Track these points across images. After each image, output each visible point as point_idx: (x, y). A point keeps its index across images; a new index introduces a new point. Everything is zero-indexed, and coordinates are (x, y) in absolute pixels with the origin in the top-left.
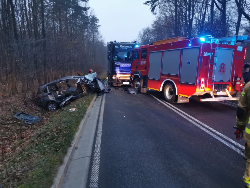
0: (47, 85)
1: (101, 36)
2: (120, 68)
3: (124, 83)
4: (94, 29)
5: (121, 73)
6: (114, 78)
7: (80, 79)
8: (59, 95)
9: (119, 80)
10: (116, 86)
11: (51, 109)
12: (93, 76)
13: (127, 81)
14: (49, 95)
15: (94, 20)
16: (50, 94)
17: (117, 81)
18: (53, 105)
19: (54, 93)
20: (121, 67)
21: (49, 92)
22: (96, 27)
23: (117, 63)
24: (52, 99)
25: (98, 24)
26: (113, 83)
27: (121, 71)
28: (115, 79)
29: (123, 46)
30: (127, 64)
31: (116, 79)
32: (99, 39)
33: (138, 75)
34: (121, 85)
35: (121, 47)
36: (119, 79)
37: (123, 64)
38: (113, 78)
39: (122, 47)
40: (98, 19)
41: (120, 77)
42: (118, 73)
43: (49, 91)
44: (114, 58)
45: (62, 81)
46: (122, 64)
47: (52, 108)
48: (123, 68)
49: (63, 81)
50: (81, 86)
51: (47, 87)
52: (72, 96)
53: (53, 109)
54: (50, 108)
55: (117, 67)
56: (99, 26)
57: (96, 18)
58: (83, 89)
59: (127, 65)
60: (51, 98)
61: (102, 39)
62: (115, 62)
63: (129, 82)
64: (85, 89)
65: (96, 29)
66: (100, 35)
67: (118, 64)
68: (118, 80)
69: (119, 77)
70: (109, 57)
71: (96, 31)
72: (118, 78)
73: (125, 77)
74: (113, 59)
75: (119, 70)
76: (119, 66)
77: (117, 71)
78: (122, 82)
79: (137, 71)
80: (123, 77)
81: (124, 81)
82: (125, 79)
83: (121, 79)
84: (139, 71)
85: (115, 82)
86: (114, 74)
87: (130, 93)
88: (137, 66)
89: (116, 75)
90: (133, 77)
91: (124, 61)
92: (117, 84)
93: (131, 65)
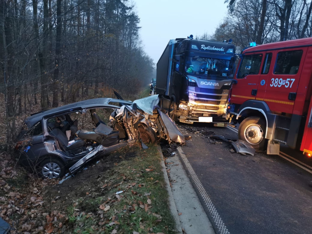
0: (45, 117)
1: (140, 42)
2: (198, 89)
3: (201, 120)
4: (132, 32)
5: (197, 98)
6: (182, 106)
7: (123, 107)
8: (71, 140)
9: (193, 112)
10: (184, 122)
11: (49, 175)
12: (152, 103)
13: (207, 115)
14: (46, 140)
15: (134, 18)
16: (48, 139)
17: (189, 115)
18: (55, 165)
19: (60, 137)
20: (199, 86)
21: (47, 134)
22: (136, 29)
23: (192, 79)
24: (53, 152)
25: (138, 25)
26: (179, 117)
27: (198, 95)
28: (184, 110)
29: (206, 46)
30: (212, 83)
32: (138, 46)
33: (261, 110)
34: (194, 122)
35: (202, 47)
36: (192, 110)
38: (179, 106)
39: (205, 48)
40: (139, 18)
41: (195, 105)
42: (192, 99)
43: (49, 131)
44: (187, 68)
45: (80, 109)
46: (201, 82)
47: (51, 172)
48: (202, 90)
49: (84, 110)
50: (125, 125)
51: (45, 121)
52: (100, 148)
53: (54, 175)
54: (45, 171)
55: (191, 86)
56: (139, 28)
57: (136, 16)
58: (128, 133)
59: (210, 85)
60: (50, 147)
61: (141, 45)
62: (188, 76)
63: (211, 118)
64: (132, 131)
65: (135, 31)
66: (139, 40)
67: (193, 81)
68: (189, 111)
69: (193, 105)
71: (135, 34)
72: (191, 108)
73: (203, 106)
74: (184, 71)
76: (195, 85)
77: (190, 94)
78: (198, 116)
79: (255, 100)
80: (200, 107)
81: (202, 115)
82: (203, 111)
83: (195, 111)
84: (264, 101)
85: (183, 115)
86: (183, 101)
87: (237, 152)
88: (256, 89)
89: (187, 102)
90: (238, 113)
91: (207, 75)
92: (188, 119)
93: (218, 85)
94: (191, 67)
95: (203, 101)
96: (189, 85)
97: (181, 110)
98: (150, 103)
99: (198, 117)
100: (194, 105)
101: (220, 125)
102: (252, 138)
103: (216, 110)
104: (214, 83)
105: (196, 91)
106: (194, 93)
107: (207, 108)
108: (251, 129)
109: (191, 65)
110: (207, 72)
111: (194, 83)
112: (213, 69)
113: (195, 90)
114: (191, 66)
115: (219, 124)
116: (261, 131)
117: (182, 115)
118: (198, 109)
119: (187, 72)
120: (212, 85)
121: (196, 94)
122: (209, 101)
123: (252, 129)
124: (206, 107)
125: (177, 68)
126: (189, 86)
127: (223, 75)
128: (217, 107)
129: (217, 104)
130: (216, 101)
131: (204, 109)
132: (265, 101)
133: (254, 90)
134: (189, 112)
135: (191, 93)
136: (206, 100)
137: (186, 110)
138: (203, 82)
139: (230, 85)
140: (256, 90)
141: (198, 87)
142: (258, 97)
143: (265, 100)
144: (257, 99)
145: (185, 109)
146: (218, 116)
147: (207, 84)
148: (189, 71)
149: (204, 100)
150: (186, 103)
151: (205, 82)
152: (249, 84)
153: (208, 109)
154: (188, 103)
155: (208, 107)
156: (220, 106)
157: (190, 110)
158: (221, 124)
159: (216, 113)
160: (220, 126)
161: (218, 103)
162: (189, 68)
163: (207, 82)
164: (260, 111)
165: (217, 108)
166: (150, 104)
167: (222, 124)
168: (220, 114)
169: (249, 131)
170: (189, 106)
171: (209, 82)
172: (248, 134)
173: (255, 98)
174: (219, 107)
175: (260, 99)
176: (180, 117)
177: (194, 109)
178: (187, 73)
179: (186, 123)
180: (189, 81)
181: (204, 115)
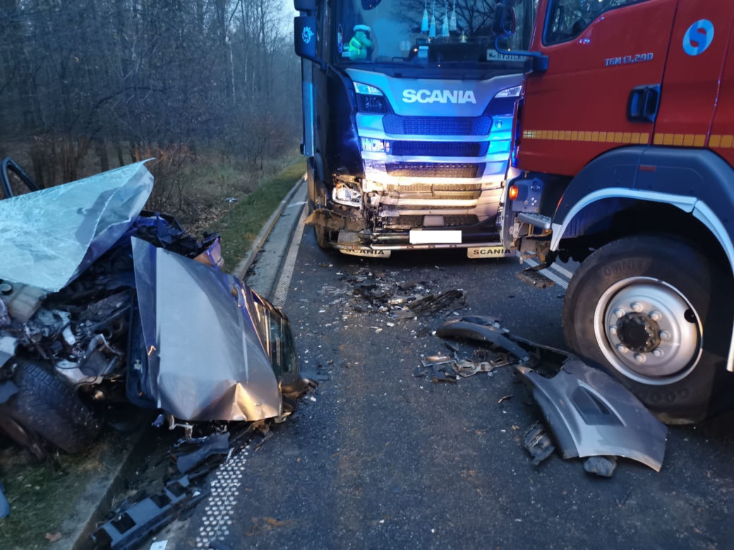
2: (394, 121)
3: (419, 238)
5: (394, 159)
6: (342, 195)
9: (384, 214)
10: (357, 253)
13: (440, 221)
20: (397, 109)
23: (367, 83)
26: (336, 238)
27: (398, 148)
28: (350, 208)
30: (447, 93)
31: (359, 205)
34: (393, 251)
36: (381, 204)
37: (417, 90)
38: (334, 196)
41: (390, 188)
42: (374, 165)
44: (347, 40)
48: (411, 123)
55: (367, 111)
59: (443, 100)
62: (352, 72)
63: (460, 233)
67: (372, 91)
68: (370, 211)
69: (379, 189)
70: (308, 33)
72: (375, 200)
73: (423, 187)
74: (335, 51)
75: (383, 136)
76: (380, 105)
77: (366, 144)
78: (406, 227)
79: (651, 144)
80: (410, 192)
81: (418, 222)
82: (424, 208)
83: (392, 207)
84: (706, 148)
85: (350, 227)
86: (343, 173)
87: (568, 454)
88: (651, 86)
89: (358, 175)
90: (560, 222)
91: (425, 63)
92: (368, 242)
93: (473, 100)
94: (358, 33)
95: (418, 169)
96: (357, 110)
97: (341, 207)
98: (79, 211)
99: (407, 231)
100: (385, 187)
101: (490, 251)
102: (642, 351)
103: (472, 198)
104: (455, 92)
105: (386, 131)
106: (383, 141)
107: (436, 193)
108: (632, 305)
109: (360, 23)
110: (427, 48)
111: (378, 97)
112: (448, 35)
113: (382, 127)
114: (361, 30)
115: (487, 249)
116: (689, 316)
117: (344, 228)
118: (401, 202)
119: (344, 55)
120: (448, 99)
121: (388, 145)
122: (442, 164)
123: (639, 308)
124: (432, 191)
125: (308, 41)
126: (358, 115)
127: (489, 58)
128: (474, 185)
129: (474, 176)
130: (468, 165)
131: (425, 198)
132: (712, 150)
133: (641, 92)
134: (371, 215)
135: (370, 139)
136: (430, 164)
137: (358, 208)
138: (413, 92)
139: (518, 94)
140: (653, 91)
141: (394, 113)
142: (665, 131)
143: (715, 141)
144: (659, 139)
145: (356, 205)
146: (481, 219)
147: (427, 100)
148: (353, 49)
149: (424, 164)
150: (356, 180)
151: (420, 92)
152: (608, 61)
153: (441, 198)
154: (364, 181)
155: (441, 189)
156: (484, 181)
157: (375, 208)
158: (493, 249)
159: (471, 212)
160: (490, 256)
161: (478, 170)
162: (354, 39)
163: (428, 93)
164: (688, 210)
165: (477, 191)
166: (81, 219)
167: (497, 249)
168: (487, 212)
169: (621, 313)
170: (365, 190)
171: (435, 92)
172: (614, 331)
173: (652, 138)
174: (483, 187)
175: (678, 139)
176: (340, 237)
177: (389, 201)
178: (348, 58)
179: (362, 254)
180: (357, 91)
181: (427, 222)
